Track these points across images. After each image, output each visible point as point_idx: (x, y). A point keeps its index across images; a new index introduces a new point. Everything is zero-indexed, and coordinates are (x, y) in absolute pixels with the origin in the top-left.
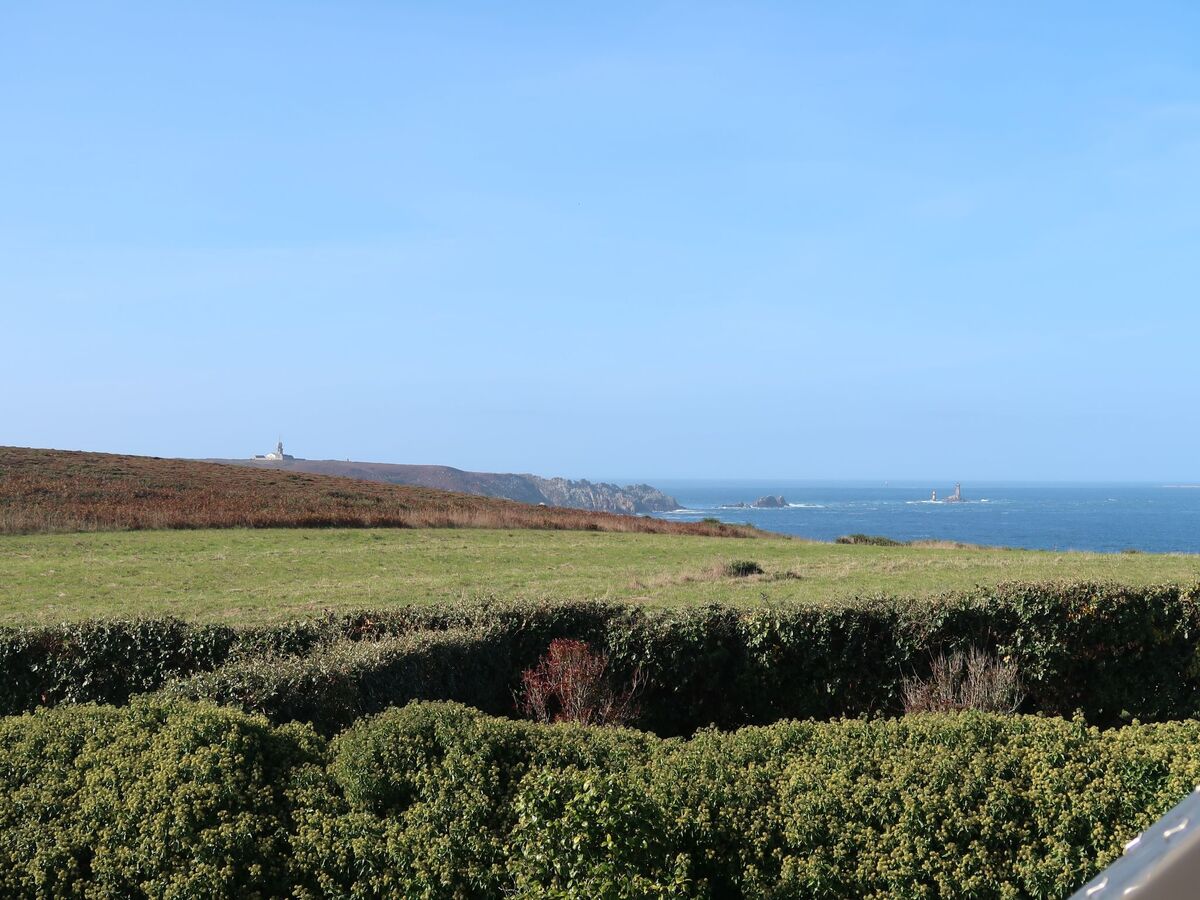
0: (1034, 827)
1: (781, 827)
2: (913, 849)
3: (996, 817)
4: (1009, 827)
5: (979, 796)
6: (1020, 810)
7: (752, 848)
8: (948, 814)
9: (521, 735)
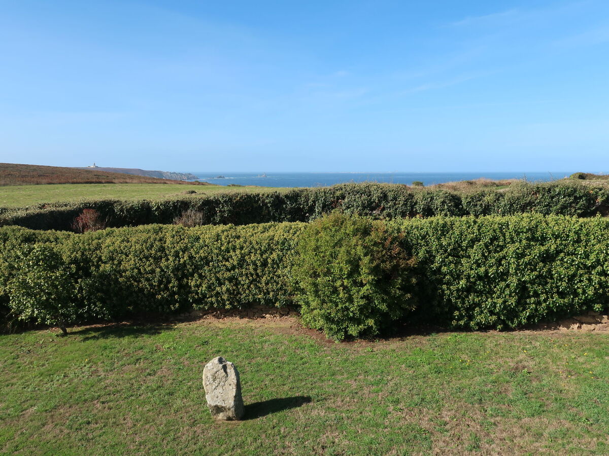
0: (166, 254)
1: (101, 257)
2: (135, 261)
3: (156, 251)
4: (159, 254)
5: (152, 246)
6: (162, 249)
7: (93, 262)
8: (143, 251)
9: (34, 234)
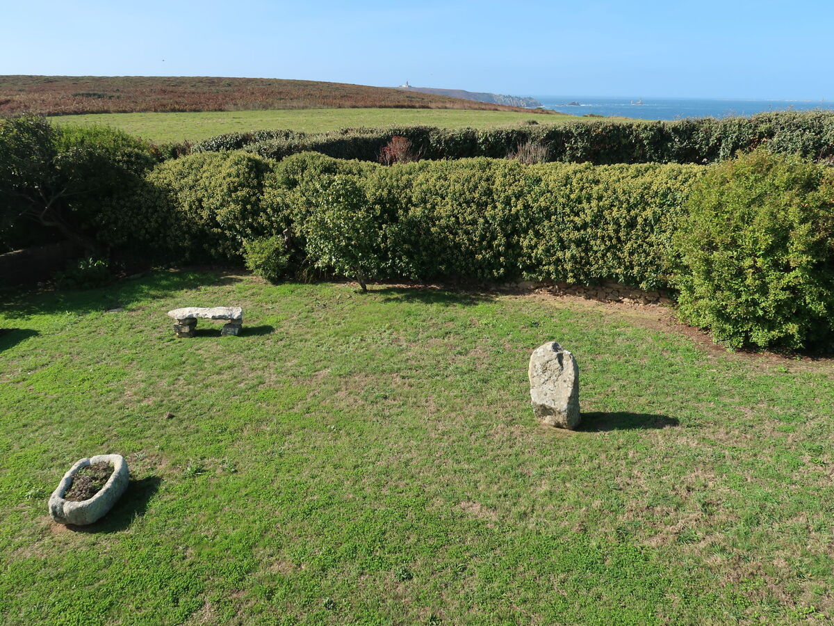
0: (493, 199)
1: (411, 197)
2: (452, 206)
3: (481, 195)
4: (484, 198)
5: (476, 187)
6: (489, 192)
7: (401, 204)
8: (464, 193)
9: (335, 163)
